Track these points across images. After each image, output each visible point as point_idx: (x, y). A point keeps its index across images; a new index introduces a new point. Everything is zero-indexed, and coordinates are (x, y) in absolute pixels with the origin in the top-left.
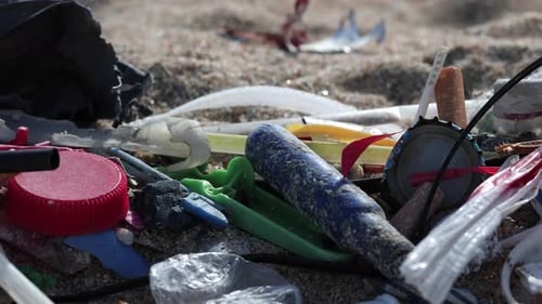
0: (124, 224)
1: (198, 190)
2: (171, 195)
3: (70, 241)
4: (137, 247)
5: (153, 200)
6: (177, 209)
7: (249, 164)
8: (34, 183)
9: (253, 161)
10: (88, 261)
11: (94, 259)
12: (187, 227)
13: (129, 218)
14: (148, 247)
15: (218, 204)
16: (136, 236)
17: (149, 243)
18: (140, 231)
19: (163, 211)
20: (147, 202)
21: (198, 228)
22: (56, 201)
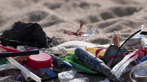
0: (51, 66)
1: (66, 60)
2: (60, 61)
3: (41, 69)
4: (54, 71)
5: (57, 61)
6: (62, 63)
7: (76, 55)
8: (33, 57)
9: (76, 54)
10: (44, 73)
11: (45, 73)
12: (64, 67)
13: (52, 65)
14: (56, 71)
15: (70, 63)
16: (54, 69)
17: (56, 70)
18: (54, 68)
19: (59, 64)
20: (56, 62)
21: (66, 67)
22: (38, 61)
